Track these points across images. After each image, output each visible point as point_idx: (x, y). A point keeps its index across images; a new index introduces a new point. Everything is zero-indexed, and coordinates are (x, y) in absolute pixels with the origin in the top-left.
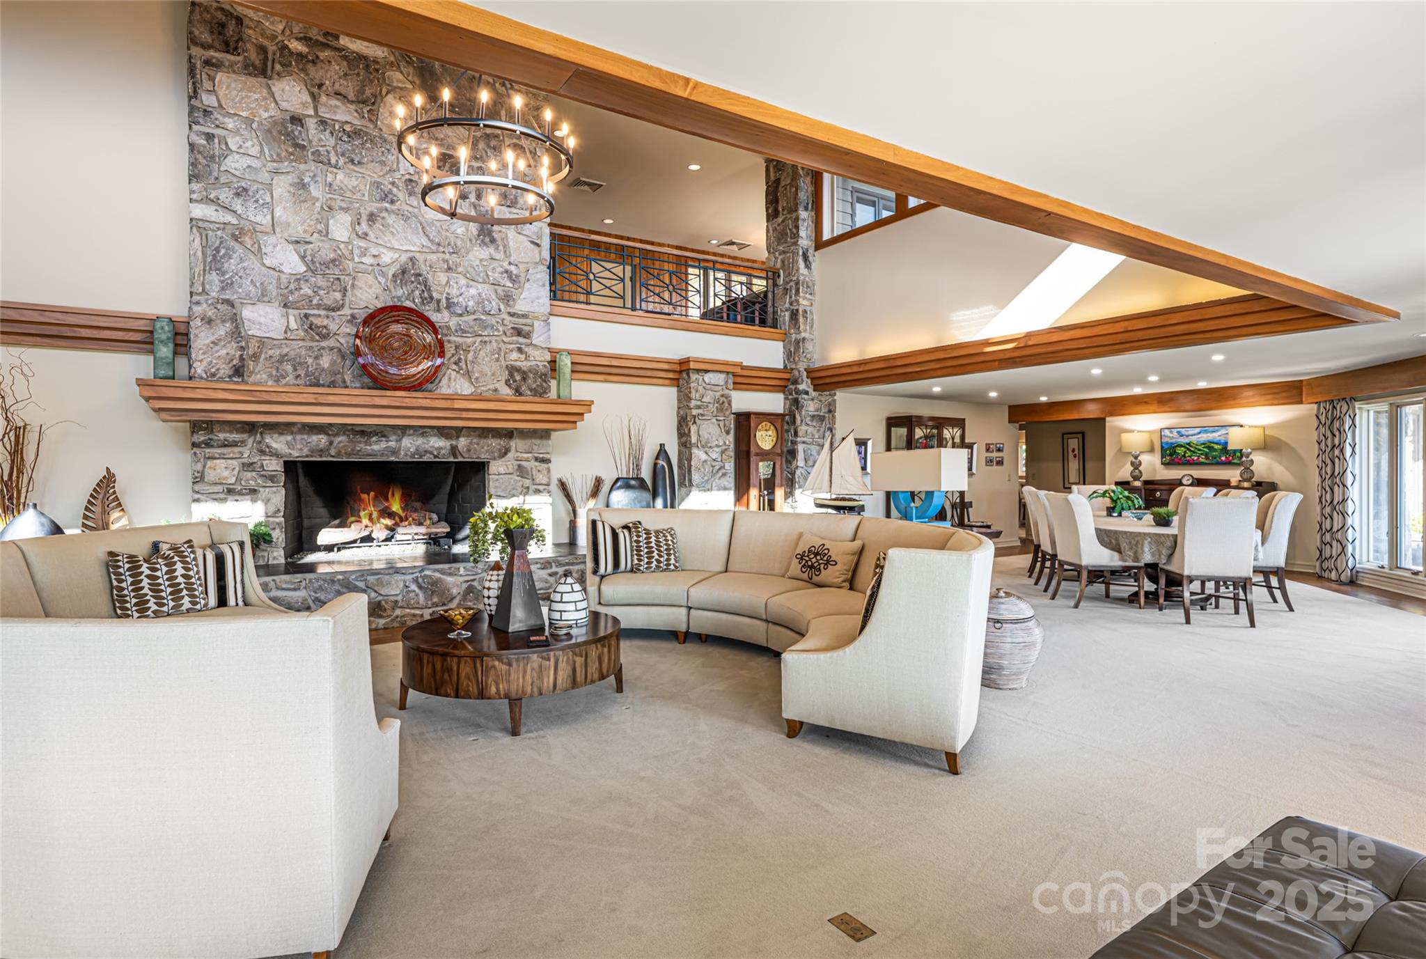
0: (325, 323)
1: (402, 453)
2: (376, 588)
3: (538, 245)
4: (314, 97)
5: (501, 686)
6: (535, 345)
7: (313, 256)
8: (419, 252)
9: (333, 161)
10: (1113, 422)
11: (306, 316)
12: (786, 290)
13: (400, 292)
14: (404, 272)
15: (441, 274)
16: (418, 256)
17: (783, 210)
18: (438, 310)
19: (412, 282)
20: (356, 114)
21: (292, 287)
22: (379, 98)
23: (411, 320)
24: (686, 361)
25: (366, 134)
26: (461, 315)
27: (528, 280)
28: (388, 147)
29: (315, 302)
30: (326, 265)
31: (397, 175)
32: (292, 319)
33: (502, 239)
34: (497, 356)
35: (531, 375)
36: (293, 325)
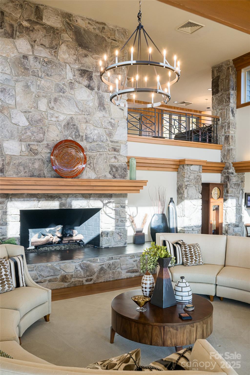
0: (36, 148)
1: (67, 205)
2: (64, 269)
3: (123, 110)
4: (32, 46)
5: (173, 340)
6: (121, 155)
7: (32, 118)
8: (75, 115)
9: (40, 75)
11: (29, 145)
12: (222, 127)
13: (66, 133)
14: (68, 124)
15: (84, 124)
16: (74, 116)
17: (221, 90)
18: (82, 141)
19: (72, 128)
20: (49, 54)
21: (23, 132)
22: (58, 46)
23: (73, 146)
24: (184, 161)
25: (53, 62)
26: (91, 143)
27: (119, 126)
28: (62, 68)
29: (32, 139)
30: (37, 122)
31: (66, 80)
32: (23, 146)
33: (108, 108)
34: (106, 160)
35: (120, 169)
36: (24, 149)
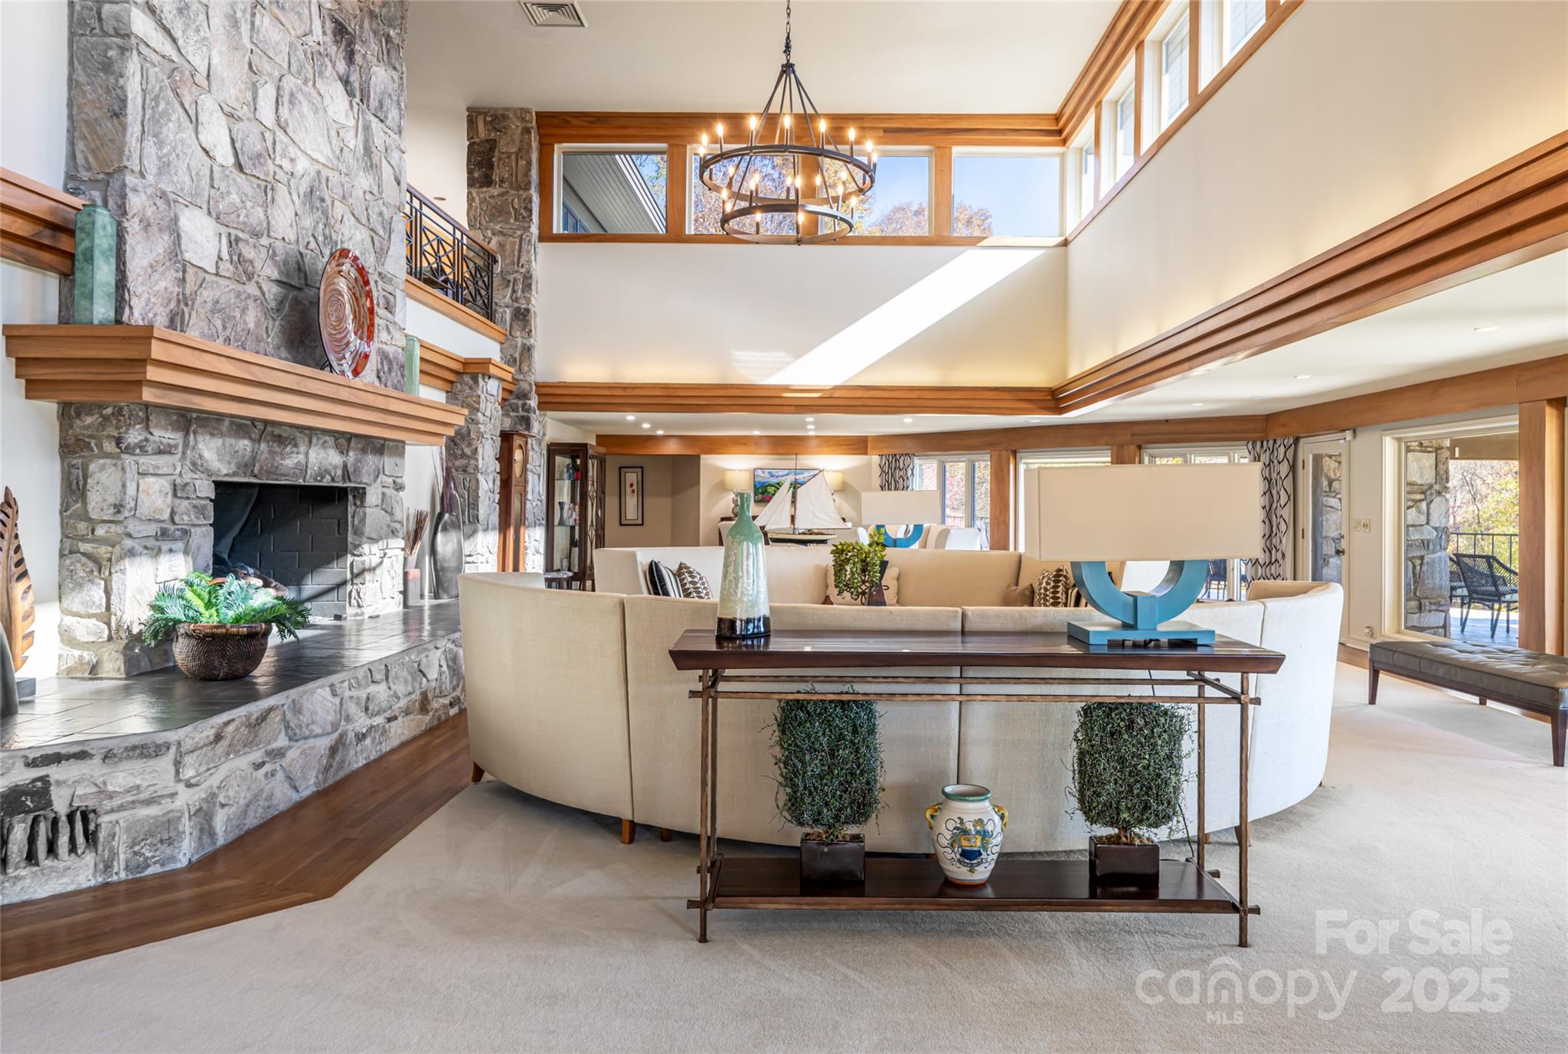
0: (251, 256)
1: (309, 472)
6: (397, 327)
8: (324, 165)
10: (707, 460)
11: (238, 240)
12: (506, 281)
14: (312, 192)
15: (338, 204)
16: (322, 170)
17: (502, 181)
21: (223, 188)
27: (393, 231)
29: (241, 219)
32: (223, 241)
33: (377, 166)
35: (395, 366)
36: (224, 253)
